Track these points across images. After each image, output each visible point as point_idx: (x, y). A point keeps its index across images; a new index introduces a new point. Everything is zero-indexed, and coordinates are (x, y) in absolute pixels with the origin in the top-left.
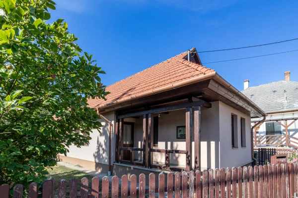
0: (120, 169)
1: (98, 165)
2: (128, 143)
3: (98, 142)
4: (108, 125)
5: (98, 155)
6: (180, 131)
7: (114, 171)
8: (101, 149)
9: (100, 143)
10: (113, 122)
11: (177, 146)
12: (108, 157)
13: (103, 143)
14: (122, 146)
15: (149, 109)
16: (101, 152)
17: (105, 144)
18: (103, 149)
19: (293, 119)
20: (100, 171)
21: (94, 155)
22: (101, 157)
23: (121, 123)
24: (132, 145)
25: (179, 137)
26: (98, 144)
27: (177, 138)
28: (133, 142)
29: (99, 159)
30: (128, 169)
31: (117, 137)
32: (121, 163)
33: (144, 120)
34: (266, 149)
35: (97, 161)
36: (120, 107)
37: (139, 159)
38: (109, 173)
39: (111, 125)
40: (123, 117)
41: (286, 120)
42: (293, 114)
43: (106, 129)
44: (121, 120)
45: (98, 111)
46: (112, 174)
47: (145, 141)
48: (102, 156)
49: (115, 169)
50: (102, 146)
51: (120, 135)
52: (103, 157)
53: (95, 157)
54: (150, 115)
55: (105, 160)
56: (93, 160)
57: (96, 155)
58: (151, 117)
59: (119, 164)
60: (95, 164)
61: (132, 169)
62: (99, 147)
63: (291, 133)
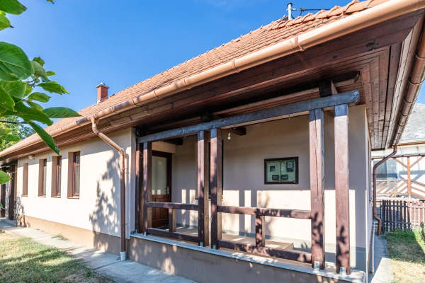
0: (148, 249)
1: (100, 237)
2: (159, 192)
3: (98, 191)
4: (118, 156)
5: (98, 218)
6: (272, 168)
7: (133, 253)
8: (104, 205)
9: (103, 194)
10: (129, 151)
11: (268, 199)
12: (119, 223)
13: (109, 194)
14: (149, 198)
15: (211, 119)
16: (106, 211)
17: (114, 195)
18: (109, 206)
19: (419, 155)
20: (103, 249)
21: (91, 218)
22: (106, 222)
23: (146, 151)
24: (168, 197)
25: (270, 179)
26: (98, 196)
27: (266, 183)
28: (170, 191)
29: (101, 225)
30: (164, 249)
31: (139, 181)
32: (147, 234)
33: (201, 143)
34: (390, 202)
35: (98, 230)
36: (145, 114)
37: (184, 223)
38: (123, 255)
39: (125, 156)
40: (150, 138)
41: (408, 157)
42: (417, 148)
43: (114, 165)
44: (145, 145)
45: (94, 126)
46: (128, 258)
47: (203, 189)
48: (108, 220)
49: (136, 249)
50: (106, 201)
51: (145, 177)
52: (110, 224)
53: (94, 222)
54: (213, 132)
55: (114, 229)
56: (88, 226)
57: (95, 217)
58: (217, 136)
59: (144, 236)
60: (93, 235)
61: (175, 249)
62: (100, 202)
63: (413, 177)
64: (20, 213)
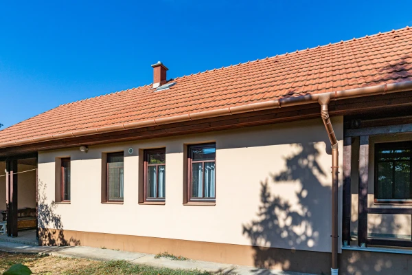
1: (269, 254)
3: (264, 195)
5: (267, 229)
7: (350, 269)
8: (281, 213)
9: (278, 199)
16: (284, 221)
17: (303, 200)
18: (291, 214)
20: (277, 268)
21: (246, 230)
22: (284, 235)
23: (365, 147)
26: (265, 202)
35: (265, 244)
44: (364, 139)
48: (291, 232)
50: (286, 208)
51: (365, 177)
52: (294, 236)
53: (254, 234)
57: (256, 228)
62: (270, 209)
64: (51, 226)
